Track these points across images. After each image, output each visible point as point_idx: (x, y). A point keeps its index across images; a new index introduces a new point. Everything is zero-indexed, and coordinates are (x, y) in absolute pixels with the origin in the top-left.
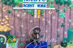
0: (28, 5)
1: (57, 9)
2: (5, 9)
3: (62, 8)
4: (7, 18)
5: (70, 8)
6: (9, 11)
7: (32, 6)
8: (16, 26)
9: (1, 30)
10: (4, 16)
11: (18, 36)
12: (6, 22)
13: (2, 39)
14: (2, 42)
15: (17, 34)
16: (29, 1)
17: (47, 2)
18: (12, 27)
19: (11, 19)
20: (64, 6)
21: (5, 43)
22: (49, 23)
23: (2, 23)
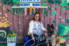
0: (25, 4)
1: (50, 7)
2: (4, 8)
3: (54, 6)
4: (7, 16)
5: (61, 6)
6: (8, 9)
7: (28, 5)
8: (14, 23)
9: (2, 26)
10: (4, 14)
11: (16, 31)
12: (6, 19)
13: (3, 34)
14: (2, 36)
15: (15, 29)
16: (25, 0)
17: (41, 1)
18: (11, 23)
19: (10, 16)
20: (56, 5)
21: (5, 38)
22: (42, 20)
23: (2, 20)
